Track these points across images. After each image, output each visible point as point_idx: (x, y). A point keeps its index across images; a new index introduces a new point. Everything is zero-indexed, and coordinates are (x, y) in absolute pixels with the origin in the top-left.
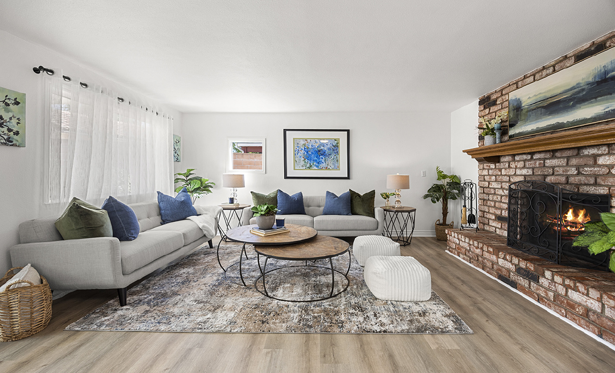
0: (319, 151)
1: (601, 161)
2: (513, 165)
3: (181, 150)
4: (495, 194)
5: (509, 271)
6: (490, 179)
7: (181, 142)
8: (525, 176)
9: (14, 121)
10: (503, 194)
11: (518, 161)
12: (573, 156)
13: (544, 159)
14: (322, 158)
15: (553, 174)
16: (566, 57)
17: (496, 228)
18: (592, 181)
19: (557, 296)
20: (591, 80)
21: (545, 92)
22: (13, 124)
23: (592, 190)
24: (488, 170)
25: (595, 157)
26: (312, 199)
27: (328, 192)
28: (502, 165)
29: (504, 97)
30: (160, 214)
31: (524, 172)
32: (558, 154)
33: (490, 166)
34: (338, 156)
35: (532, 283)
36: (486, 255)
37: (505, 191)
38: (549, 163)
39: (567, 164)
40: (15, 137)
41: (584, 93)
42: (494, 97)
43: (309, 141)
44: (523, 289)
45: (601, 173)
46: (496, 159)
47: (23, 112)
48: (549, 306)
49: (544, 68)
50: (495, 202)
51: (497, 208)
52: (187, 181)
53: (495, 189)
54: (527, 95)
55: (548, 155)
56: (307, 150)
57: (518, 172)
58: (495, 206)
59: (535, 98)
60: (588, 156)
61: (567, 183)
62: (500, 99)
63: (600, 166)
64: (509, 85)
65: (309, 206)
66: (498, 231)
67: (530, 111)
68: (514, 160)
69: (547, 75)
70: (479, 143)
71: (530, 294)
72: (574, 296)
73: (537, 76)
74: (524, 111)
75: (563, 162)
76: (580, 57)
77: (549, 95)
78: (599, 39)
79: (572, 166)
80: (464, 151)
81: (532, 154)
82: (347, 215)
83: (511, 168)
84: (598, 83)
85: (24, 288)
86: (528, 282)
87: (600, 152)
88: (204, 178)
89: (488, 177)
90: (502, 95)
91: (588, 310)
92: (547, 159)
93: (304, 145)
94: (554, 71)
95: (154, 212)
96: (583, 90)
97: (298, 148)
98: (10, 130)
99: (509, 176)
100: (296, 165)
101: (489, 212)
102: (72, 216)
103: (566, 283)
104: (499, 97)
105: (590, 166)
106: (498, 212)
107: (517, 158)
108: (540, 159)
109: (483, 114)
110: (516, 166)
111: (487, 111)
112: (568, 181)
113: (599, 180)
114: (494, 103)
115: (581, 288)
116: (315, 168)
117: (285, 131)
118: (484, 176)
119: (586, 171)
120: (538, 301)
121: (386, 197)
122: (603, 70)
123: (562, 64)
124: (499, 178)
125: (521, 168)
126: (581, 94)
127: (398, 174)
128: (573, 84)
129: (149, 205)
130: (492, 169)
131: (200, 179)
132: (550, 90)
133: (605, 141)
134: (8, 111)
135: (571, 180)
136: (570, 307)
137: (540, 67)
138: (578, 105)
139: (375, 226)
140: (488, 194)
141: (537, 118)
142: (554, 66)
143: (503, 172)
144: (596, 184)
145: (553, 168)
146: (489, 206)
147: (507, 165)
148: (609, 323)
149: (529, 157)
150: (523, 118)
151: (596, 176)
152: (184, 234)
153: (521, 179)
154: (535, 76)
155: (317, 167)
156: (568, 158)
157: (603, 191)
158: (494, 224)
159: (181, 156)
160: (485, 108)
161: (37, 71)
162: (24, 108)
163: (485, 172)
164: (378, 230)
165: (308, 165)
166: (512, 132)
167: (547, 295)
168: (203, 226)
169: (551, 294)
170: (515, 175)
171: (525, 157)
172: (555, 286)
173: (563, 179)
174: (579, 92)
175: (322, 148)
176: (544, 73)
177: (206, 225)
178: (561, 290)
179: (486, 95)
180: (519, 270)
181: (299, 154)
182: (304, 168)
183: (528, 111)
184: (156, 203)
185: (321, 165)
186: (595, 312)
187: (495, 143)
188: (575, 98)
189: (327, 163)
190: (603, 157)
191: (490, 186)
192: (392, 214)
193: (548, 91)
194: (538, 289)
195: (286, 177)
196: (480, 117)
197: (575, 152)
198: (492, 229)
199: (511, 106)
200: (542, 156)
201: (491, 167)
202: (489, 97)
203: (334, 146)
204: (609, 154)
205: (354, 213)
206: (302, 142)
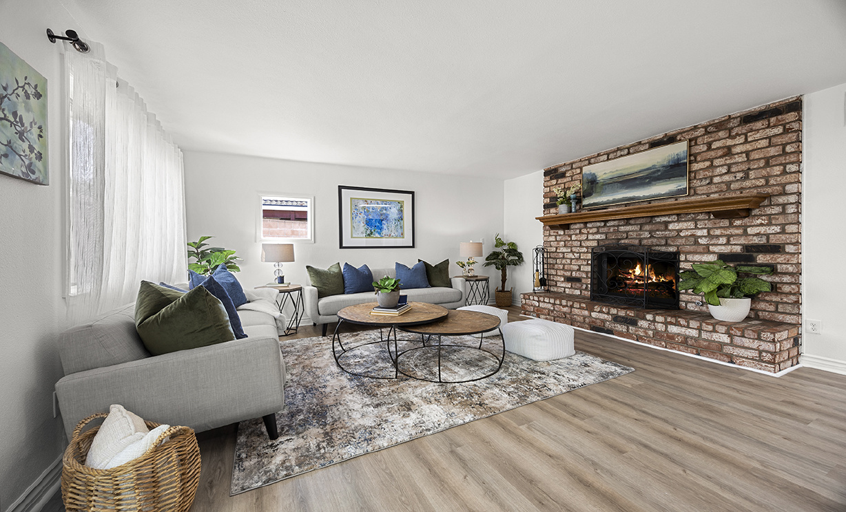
0: (381, 215)
1: (671, 227)
2: (584, 231)
4: (564, 258)
5: (604, 321)
6: (558, 244)
8: (598, 240)
10: (573, 257)
11: (591, 228)
12: (646, 223)
13: (618, 226)
14: (385, 224)
15: (627, 238)
16: (640, 143)
17: (565, 288)
18: (663, 242)
19: (656, 332)
20: (665, 163)
21: (621, 170)
22: (34, 138)
23: (663, 249)
24: (556, 236)
25: (666, 224)
26: (379, 272)
27: (397, 263)
28: (572, 232)
29: (574, 171)
31: (598, 237)
32: (632, 222)
33: (557, 233)
34: (402, 222)
35: (630, 327)
36: (576, 311)
37: (575, 254)
38: (622, 229)
39: (641, 229)
40: (37, 163)
41: (660, 173)
42: (563, 169)
43: (369, 202)
44: (620, 334)
45: (671, 235)
46: (566, 227)
48: (649, 342)
49: (618, 149)
50: (564, 265)
51: (566, 271)
52: (199, 255)
53: (563, 253)
54: (602, 170)
55: (622, 223)
56: (366, 213)
57: (590, 237)
58: (564, 268)
59: (611, 174)
60: (659, 222)
61: (640, 244)
62: (570, 172)
63: (670, 230)
64: (581, 161)
66: (567, 291)
67: (606, 184)
68: (586, 227)
69: (622, 156)
70: (544, 211)
71: (628, 335)
72: (673, 329)
73: (611, 156)
74: (600, 184)
75: (637, 228)
76: (654, 144)
77: (626, 172)
78: (671, 132)
79: (646, 231)
80: (536, 219)
81: (606, 222)
82: (426, 287)
83: (583, 233)
84: (672, 167)
86: (626, 327)
87: (670, 220)
89: (556, 243)
90: (572, 168)
91: (686, 338)
92: (621, 226)
93: (364, 207)
94: (629, 153)
96: (659, 171)
97: (356, 211)
99: (581, 241)
100: (354, 231)
101: (556, 275)
103: (668, 320)
104: (568, 170)
105: (662, 231)
106: (568, 274)
107: (589, 225)
108: (614, 226)
109: (549, 184)
110: (588, 232)
111: (554, 182)
112: (641, 243)
113: (669, 242)
114: (563, 175)
115: (682, 322)
116: (377, 235)
117: (340, 188)
118: (550, 241)
119: (658, 235)
120: (637, 340)
121: (463, 265)
122: (676, 158)
123: (636, 148)
124: (569, 244)
125: (593, 234)
126: (656, 175)
128: (649, 165)
130: (560, 235)
132: (627, 169)
133: (675, 212)
135: (644, 242)
136: (670, 339)
137: (615, 148)
138: (654, 183)
139: (460, 298)
140: (556, 259)
141: (614, 191)
142: (629, 149)
143: (574, 237)
144: (666, 244)
145: (627, 232)
146: (557, 270)
147: (578, 231)
148: (705, 344)
149: (603, 224)
150: (598, 190)
151: (666, 238)
153: (595, 244)
154: (610, 155)
155: (379, 234)
156: (641, 225)
157: (672, 249)
158: (563, 285)
160: (551, 179)
163: (552, 238)
164: (462, 301)
165: (368, 232)
166: (586, 202)
167: (646, 333)
169: (650, 333)
170: (587, 239)
171: (598, 224)
172: (654, 325)
173: (637, 242)
174: (654, 172)
175: (384, 212)
176: (619, 153)
178: (661, 327)
179: (552, 166)
180: (616, 319)
181: (358, 218)
182: (364, 235)
183: (603, 185)
185: (383, 232)
186: (692, 338)
187: (571, 212)
188: (651, 177)
189: (390, 230)
190: (673, 224)
191: (558, 251)
192: (472, 283)
193: (624, 169)
194: (636, 331)
195: (341, 246)
196: (545, 187)
197: (649, 220)
198: (561, 290)
199: (585, 179)
200: (616, 223)
201: (559, 233)
202: (556, 170)
204: (678, 221)
205: (432, 285)
206: (361, 204)
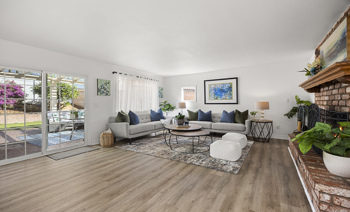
0: (221, 90)
3: (164, 93)
7: (164, 89)
8: (327, 101)
9: (108, 88)
11: (325, 91)
14: (223, 94)
15: (334, 100)
18: (345, 104)
21: (329, 47)
22: (108, 89)
24: (317, 97)
26: (217, 114)
27: (224, 111)
30: (151, 118)
31: (327, 98)
34: (231, 92)
38: (333, 92)
39: (338, 92)
40: (108, 93)
41: (339, 47)
43: (216, 85)
45: (347, 98)
47: (110, 86)
52: (165, 105)
54: (325, 48)
55: (333, 87)
56: (215, 89)
57: (325, 98)
59: (327, 50)
60: (343, 87)
65: (215, 118)
67: (325, 58)
80: (299, 86)
82: (230, 123)
83: (323, 96)
84: (342, 40)
85: (107, 134)
88: (171, 104)
93: (214, 87)
95: (149, 117)
96: (339, 45)
97: (211, 89)
98: (107, 91)
99: (323, 101)
100: (210, 97)
102: (118, 116)
108: (331, 90)
110: (325, 95)
112: (338, 104)
116: (220, 99)
117: (205, 81)
118: (316, 101)
119: (343, 97)
121: (253, 114)
122: (344, 32)
127: (262, 101)
128: (336, 41)
129: (147, 114)
131: (169, 105)
132: (331, 45)
134: (106, 86)
138: (338, 54)
139: (244, 130)
143: (321, 98)
147: (322, 94)
149: (328, 88)
152: (154, 125)
156: (338, 89)
159: (164, 95)
160: (317, 56)
161: (113, 73)
162: (110, 84)
164: (245, 131)
165: (216, 97)
168: (163, 123)
174: (337, 47)
175: (223, 88)
177: (165, 123)
181: (212, 92)
182: (214, 99)
184: (150, 114)
185: (222, 97)
189: (226, 96)
190: (347, 88)
195: (205, 103)
197: (340, 85)
200: (331, 88)
202: (318, 49)
203: (229, 87)
205: (235, 122)
206: (213, 86)
